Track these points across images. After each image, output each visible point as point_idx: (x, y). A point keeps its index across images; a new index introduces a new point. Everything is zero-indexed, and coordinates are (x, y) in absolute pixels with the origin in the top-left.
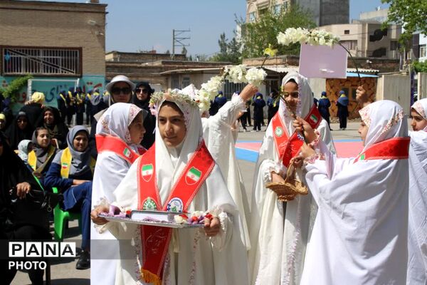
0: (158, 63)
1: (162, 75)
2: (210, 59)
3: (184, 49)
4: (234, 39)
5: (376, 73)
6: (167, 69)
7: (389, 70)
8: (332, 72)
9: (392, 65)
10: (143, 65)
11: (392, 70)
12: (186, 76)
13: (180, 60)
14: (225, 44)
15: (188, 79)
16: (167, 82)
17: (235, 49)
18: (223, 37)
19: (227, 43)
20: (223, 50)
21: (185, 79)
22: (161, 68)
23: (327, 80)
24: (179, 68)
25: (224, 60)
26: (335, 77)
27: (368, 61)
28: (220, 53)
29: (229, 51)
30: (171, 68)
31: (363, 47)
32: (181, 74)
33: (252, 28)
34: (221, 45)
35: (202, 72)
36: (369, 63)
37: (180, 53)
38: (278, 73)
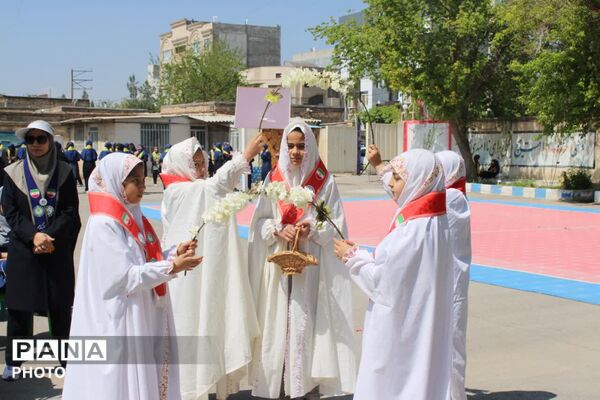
0: (57, 110)
1: (63, 125)
2: (117, 106)
3: (85, 93)
4: (147, 83)
5: (318, 124)
6: (69, 117)
7: (332, 120)
8: (273, 121)
9: (335, 114)
10: (38, 112)
11: (336, 120)
12: (93, 126)
13: (83, 105)
14: (135, 88)
15: (96, 129)
16: (69, 133)
17: (148, 95)
18: (132, 79)
19: (138, 86)
20: (133, 94)
21: (92, 129)
22: (61, 116)
23: (263, 130)
24: (84, 116)
25: (134, 106)
26: (272, 128)
27: (308, 110)
28: (129, 98)
29: (140, 96)
30: (74, 116)
31: (297, 94)
32: (87, 123)
33: (170, 69)
34: (131, 89)
35: (114, 121)
36: (310, 113)
37: (81, 98)
38: (205, 123)
